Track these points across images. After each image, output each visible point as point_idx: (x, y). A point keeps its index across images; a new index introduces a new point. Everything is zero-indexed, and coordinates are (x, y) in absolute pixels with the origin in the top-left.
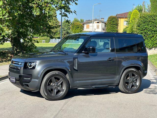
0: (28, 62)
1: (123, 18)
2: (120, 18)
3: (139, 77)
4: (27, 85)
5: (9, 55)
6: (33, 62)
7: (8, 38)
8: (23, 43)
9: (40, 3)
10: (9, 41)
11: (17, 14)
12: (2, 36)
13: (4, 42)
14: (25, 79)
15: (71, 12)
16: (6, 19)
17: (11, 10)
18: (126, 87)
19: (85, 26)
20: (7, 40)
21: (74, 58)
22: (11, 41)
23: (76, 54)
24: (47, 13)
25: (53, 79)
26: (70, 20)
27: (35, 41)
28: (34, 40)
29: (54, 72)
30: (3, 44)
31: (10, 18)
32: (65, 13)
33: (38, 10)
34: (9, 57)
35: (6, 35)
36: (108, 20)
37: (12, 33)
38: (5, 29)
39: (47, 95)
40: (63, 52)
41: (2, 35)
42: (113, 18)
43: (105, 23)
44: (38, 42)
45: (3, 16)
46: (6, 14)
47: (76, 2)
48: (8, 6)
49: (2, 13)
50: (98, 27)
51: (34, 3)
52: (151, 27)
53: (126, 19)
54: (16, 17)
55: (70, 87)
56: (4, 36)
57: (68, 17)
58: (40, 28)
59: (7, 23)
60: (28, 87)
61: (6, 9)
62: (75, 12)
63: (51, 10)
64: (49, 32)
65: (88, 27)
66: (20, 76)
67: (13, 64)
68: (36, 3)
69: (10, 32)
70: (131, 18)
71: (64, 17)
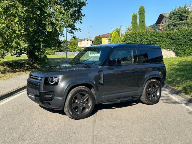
0: (49, 77)
1: (105, 37)
2: (103, 37)
3: (159, 87)
4: (49, 103)
5: (26, 65)
6: (55, 77)
7: (24, 51)
8: (38, 55)
9: (52, 20)
10: (25, 54)
11: (32, 30)
12: (19, 50)
13: (21, 55)
14: (46, 96)
15: (77, 30)
16: (22, 34)
17: (26, 26)
18: (148, 98)
20: (23, 53)
21: (100, 72)
22: (27, 54)
23: (100, 67)
25: (78, 95)
26: (75, 37)
27: (47, 54)
29: (79, 88)
30: (20, 56)
31: (26, 33)
32: (72, 30)
33: (50, 26)
34: (26, 67)
35: (23, 48)
36: (95, 39)
37: (28, 47)
38: (22, 43)
39: (72, 114)
40: (86, 64)
41: (19, 48)
42: (98, 37)
43: (93, 42)
45: (19, 31)
46: (22, 29)
47: (81, 21)
48: (24, 22)
49: (19, 29)
51: (46, 21)
52: (134, 42)
53: (108, 38)
54: (31, 33)
55: (96, 102)
56: (21, 50)
57: (74, 34)
58: (52, 43)
59: (23, 38)
60: (49, 105)
61: (22, 25)
62: (80, 30)
63: (62, 27)
64: (59, 46)
66: (40, 93)
67: (31, 79)
68: (49, 21)
69: (26, 45)
70: (112, 37)
71: (71, 34)
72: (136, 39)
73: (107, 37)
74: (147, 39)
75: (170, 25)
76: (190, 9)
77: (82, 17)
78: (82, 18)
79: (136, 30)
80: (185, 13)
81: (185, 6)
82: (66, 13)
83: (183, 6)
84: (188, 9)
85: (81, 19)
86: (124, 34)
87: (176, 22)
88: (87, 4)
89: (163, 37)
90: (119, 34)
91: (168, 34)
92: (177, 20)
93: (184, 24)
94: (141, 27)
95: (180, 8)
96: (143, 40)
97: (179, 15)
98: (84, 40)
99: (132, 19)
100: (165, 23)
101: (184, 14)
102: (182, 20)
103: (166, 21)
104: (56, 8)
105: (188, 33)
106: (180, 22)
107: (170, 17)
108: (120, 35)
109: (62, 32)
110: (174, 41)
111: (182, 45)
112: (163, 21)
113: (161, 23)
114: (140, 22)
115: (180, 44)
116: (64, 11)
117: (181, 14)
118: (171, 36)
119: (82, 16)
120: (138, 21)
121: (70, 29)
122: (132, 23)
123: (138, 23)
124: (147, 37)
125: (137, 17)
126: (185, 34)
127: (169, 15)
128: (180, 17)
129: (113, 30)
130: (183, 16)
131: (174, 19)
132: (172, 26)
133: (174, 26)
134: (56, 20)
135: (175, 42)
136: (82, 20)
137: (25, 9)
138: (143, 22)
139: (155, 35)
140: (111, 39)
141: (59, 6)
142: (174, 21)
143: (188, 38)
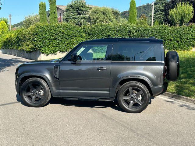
72: (50, 32)
74: (63, 33)
75: (68, 18)
80: (82, 7)
84: (85, 3)
89: (80, 32)
92: (75, 14)
93: (82, 19)
95: (77, 1)
97: (77, 8)
102: (80, 14)
106: (78, 16)
107: (67, 10)
110: (91, 36)
117: (79, 8)
124: (62, 31)
126: (102, 29)
127: (66, 8)
128: (77, 11)
130: (81, 10)
131: (72, 13)
139: (71, 29)
142: (72, 15)
143: (105, 34)
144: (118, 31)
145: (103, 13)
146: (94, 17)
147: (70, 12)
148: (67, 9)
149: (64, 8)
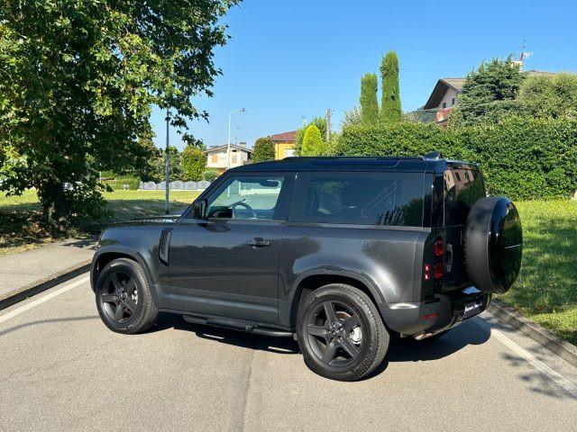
1: (284, 142)
2: (278, 142)
9: (114, 83)
15: (196, 115)
16: (11, 122)
19: (210, 158)
24: (135, 110)
26: (192, 136)
27: (103, 187)
28: (100, 185)
30: (19, 194)
31: (23, 120)
32: (180, 116)
33: (108, 102)
38: (10, 152)
42: (265, 142)
43: (249, 153)
44: (109, 190)
46: (9, 107)
47: (210, 88)
50: (234, 160)
53: (293, 145)
57: (188, 129)
62: (205, 115)
63: (146, 103)
65: (214, 160)
68: (103, 84)
69: (24, 159)
70: (304, 142)
71: (178, 128)
72: (374, 147)
73: (290, 142)
74: (406, 149)
75: (466, 110)
76: (521, 68)
77: (214, 77)
78: (212, 80)
79: (373, 123)
80: (508, 78)
81: (509, 58)
82: (159, 60)
83: (502, 60)
84: (518, 67)
85: (208, 84)
86: (339, 132)
87: (483, 102)
88: (229, 37)
90: (323, 133)
91: (465, 134)
92: (487, 97)
93: (507, 109)
94: (387, 114)
95: (495, 63)
96: (395, 151)
97: (492, 83)
98: (224, 150)
99: (364, 91)
100: (452, 105)
101: (508, 81)
102: (499, 97)
103: (453, 100)
104: (127, 46)
105: (527, 134)
106: (496, 102)
107: (467, 89)
108: (325, 138)
109: (146, 119)
110: (485, 156)
111: (507, 167)
112: (448, 99)
113: (441, 105)
114: (385, 99)
115: (502, 166)
116: (154, 56)
117: (498, 81)
118: (475, 140)
119: (213, 72)
120: (379, 95)
121: (174, 111)
122: (362, 102)
123: (380, 103)
124: (405, 142)
125: (376, 84)
126: (517, 135)
127: (464, 84)
128: (494, 88)
129: (306, 122)
130: (504, 86)
131: (478, 95)
132: (472, 114)
133: (478, 114)
134: (128, 82)
135: (487, 158)
136: (212, 85)
137: (21, 41)
138: (393, 98)
139: (428, 138)
140: (300, 149)
141: (137, 40)
142: (477, 101)
143: (526, 147)
144: (567, 138)
145: (559, 90)
146: (531, 103)
147: (474, 92)
148: (466, 87)
149: (459, 85)
